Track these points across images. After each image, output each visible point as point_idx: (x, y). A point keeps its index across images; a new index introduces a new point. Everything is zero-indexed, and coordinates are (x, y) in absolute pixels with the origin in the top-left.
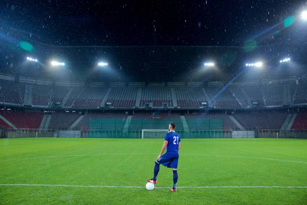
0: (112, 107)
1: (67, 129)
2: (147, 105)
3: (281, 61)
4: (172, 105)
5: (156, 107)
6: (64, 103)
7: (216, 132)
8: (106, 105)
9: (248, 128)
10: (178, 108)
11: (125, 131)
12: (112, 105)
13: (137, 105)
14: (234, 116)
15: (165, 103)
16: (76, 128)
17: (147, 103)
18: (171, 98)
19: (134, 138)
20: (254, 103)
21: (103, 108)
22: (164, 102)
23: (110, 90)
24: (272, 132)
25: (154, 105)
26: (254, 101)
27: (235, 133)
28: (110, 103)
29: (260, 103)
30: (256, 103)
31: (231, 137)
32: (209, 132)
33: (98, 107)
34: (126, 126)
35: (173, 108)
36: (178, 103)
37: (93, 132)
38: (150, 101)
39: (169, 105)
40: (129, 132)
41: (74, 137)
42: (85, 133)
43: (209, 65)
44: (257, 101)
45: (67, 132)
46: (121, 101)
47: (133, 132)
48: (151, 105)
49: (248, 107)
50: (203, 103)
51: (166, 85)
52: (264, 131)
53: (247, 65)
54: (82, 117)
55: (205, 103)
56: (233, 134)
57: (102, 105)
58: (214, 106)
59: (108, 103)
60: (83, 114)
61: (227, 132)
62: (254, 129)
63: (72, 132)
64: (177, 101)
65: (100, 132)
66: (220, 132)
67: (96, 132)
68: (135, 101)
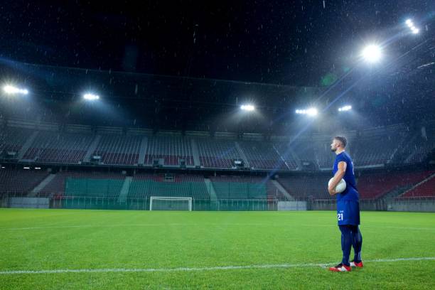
0: (103, 163)
1: (25, 195)
2: (156, 162)
3: (340, 110)
4: (193, 163)
5: (170, 166)
6: (21, 154)
7: (256, 202)
8: (93, 160)
9: (299, 197)
10: (202, 167)
11: (122, 199)
12: (102, 160)
13: (141, 161)
14: (278, 181)
15: (182, 160)
16: (42, 194)
17: (156, 160)
18: (192, 154)
19: (136, 209)
20: (305, 164)
21: (87, 163)
22: (181, 158)
23: (98, 138)
24: (329, 202)
25: (166, 161)
26: (304, 161)
27: (281, 204)
28: (99, 157)
29: (312, 165)
30: (307, 164)
31: (276, 209)
32: (245, 202)
33: (80, 163)
34: (124, 191)
35: (194, 167)
36: (201, 161)
37: (70, 200)
38: (161, 157)
39: (188, 163)
40: (129, 201)
41: (38, 208)
42: (57, 201)
43: (248, 108)
44: (307, 162)
45: (26, 200)
46: (116, 154)
47: (135, 201)
48: (162, 162)
49: (297, 169)
50: (236, 162)
51: (184, 134)
52: (319, 202)
53: (297, 111)
54: (52, 177)
55: (239, 162)
56: (278, 205)
57: (87, 159)
58: (251, 166)
59: (95, 157)
60: (53, 172)
61: (271, 203)
62: (306, 199)
63: (34, 200)
64: (200, 157)
65: (82, 200)
66: (261, 203)
67: (76, 199)
68: (138, 155)
